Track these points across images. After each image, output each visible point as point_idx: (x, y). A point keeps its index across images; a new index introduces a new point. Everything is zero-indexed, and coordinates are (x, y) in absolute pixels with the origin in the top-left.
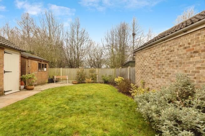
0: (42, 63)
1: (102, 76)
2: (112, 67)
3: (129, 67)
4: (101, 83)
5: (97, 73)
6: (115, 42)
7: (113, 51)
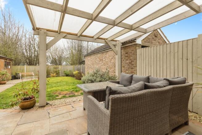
0: (8, 61)
1: (64, 71)
2: (72, 64)
3: (82, 65)
4: (63, 76)
5: (60, 69)
6: (74, 44)
7: (72, 52)
